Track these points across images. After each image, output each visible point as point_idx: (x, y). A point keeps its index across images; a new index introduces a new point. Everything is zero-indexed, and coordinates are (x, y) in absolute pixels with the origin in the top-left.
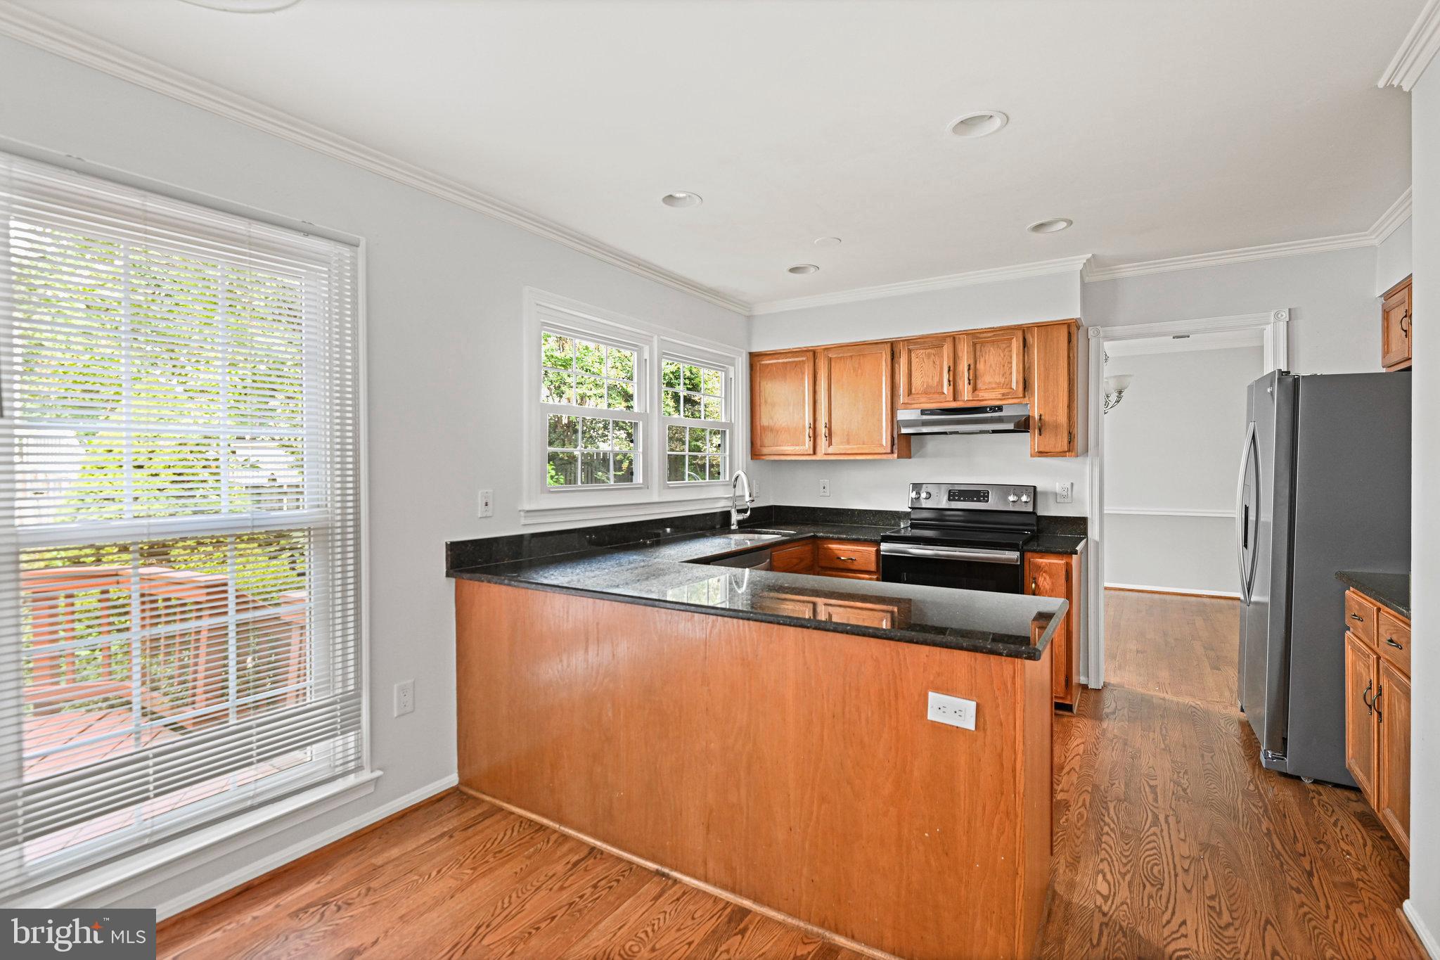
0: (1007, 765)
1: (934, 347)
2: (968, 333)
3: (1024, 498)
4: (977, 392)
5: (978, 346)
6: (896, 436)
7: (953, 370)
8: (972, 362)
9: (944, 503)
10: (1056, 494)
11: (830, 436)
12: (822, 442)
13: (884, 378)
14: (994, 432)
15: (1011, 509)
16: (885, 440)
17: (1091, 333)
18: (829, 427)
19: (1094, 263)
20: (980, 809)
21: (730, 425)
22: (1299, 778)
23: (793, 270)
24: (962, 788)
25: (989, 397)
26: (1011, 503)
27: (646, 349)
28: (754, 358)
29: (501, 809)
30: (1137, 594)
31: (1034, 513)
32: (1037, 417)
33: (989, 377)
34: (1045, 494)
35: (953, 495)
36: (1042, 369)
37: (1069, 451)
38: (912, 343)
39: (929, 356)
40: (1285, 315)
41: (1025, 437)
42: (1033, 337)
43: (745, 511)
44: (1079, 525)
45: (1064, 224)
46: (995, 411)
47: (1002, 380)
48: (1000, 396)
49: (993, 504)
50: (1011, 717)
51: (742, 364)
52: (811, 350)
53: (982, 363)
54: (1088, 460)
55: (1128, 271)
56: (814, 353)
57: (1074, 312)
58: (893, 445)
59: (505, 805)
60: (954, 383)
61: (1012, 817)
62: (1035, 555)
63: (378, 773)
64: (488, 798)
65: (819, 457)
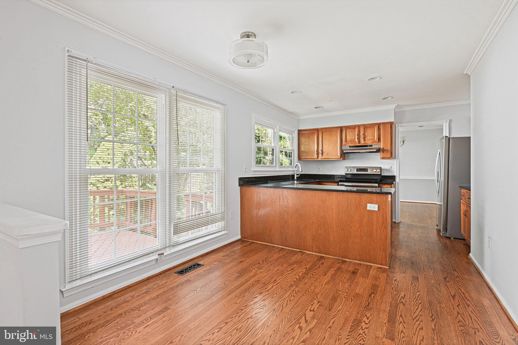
0: (385, 217)
1: (353, 128)
2: (362, 125)
3: (378, 170)
4: (365, 141)
5: (366, 129)
6: (342, 153)
7: (359, 135)
8: (364, 133)
9: (355, 172)
10: (387, 170)
11: (322, 154)
12: (320, 155)
13: (338, 137)
14: (369, 152)
15: (374, 173)
16: (339, 154)
17: (396, 125)
18: (322, 151)
19: (398, 106)
20: (379, 227)
21: (293, 150)
22: (450, 238)
23: (315, 108)
24: (375, 223)
25: (369, 142)
26: (374, 172)
27: (276, 129)
28: (299, 131)
29: (254, 243)
30: (408, 203)
31: (381, 175)
32: (382, 148)
33: (369, 137)
34: (384, 169)
35: (358, 170)
36: (384, 135)
37: (391, 157)
38: (347, 128)
39: (351, 131)
40: (448, 121)
41: (379, 154)
42: (381, 126)
43: (298, 175)
44: (393, 178)
45: (391, 98)
46: (370, 146)
47: (372, 138)
48: (372, 142)
49: (369, 172)
50: (386, 207)
51: (296, 133)
52: (317, 129)
53: (367, 133)
54: (395, 160)
55: (407, 109)
56: (317, 130)
57: (392, 120)
58: (341, 156)
59: (256, 242)
60: (359, 139)
61: (386, 228)
62: (382, 185)
63: (228, 232)
64: (250, 240)
65: (319, 159)
